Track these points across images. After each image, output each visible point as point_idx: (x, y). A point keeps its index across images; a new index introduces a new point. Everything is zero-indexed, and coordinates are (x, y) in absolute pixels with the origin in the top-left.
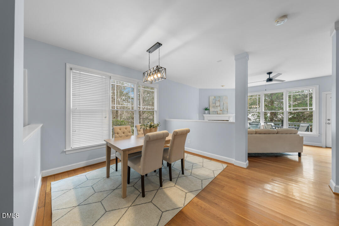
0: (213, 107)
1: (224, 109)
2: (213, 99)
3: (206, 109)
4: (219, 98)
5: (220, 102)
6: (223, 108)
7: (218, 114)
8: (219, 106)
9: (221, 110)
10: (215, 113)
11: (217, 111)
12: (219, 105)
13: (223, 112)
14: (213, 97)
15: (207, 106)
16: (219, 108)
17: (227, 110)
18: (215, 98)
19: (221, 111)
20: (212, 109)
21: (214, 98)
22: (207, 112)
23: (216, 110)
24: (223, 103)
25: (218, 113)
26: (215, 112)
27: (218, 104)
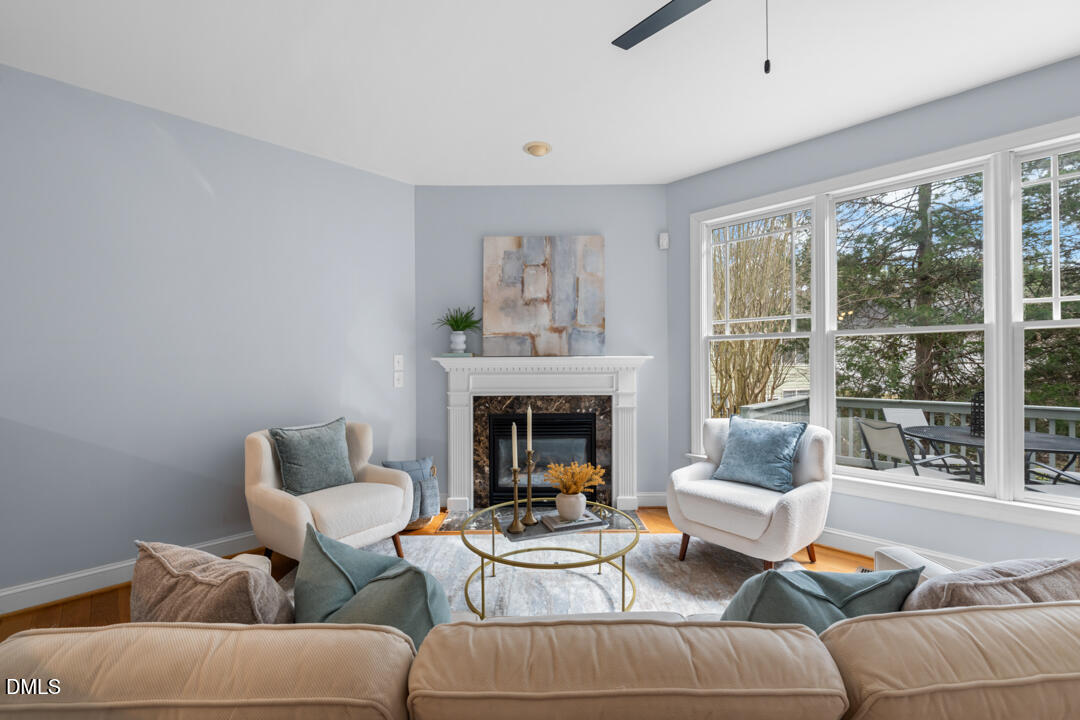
0: (508, 306)
1: (580, 318)
2: (507, 255)
3: (462, 322)
4: (548, 249)
5: (551, 273)
6: (574, 314)
7: (535, 354)
8: (548, 300)
9: (556, 325)
10: (514, 346)
11: (533, 337)
12: (542, 295)
13: (570, 337)
14: (505, 244)
15: (465, 302)
16: (544, 317)
17: (596, 330)
18: (520, 245)
19: (559, 331)
20: (494, 325)
21: (513, 249)
22: (460, 339)
23: (522, 328)
24: (570, 280)
25: (541, 345)
26: (520, 339)
27: (536, 289)
